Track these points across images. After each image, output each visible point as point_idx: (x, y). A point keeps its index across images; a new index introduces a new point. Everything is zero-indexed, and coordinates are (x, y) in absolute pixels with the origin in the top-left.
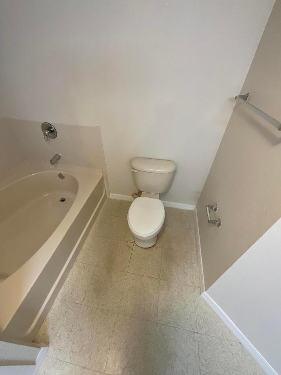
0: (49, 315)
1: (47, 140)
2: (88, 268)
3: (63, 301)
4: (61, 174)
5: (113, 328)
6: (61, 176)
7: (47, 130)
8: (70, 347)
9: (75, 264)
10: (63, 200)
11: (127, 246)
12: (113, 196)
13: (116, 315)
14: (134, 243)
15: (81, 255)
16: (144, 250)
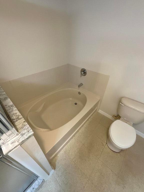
0: (58, 155)
1: (81, 76)
2: (79, 143)
3: (65, 152)
4: (80, 92)
5: (84, 186)
6: (79, 93)
7: (83, 72)
8: (63, 178)
9: (74, 137)
10: (76, 104)
11: (102, 143)
12: (100, 111)
13: (88, 179)
14: (106, 143)
15: (77, 135)
16: (111, 151)
